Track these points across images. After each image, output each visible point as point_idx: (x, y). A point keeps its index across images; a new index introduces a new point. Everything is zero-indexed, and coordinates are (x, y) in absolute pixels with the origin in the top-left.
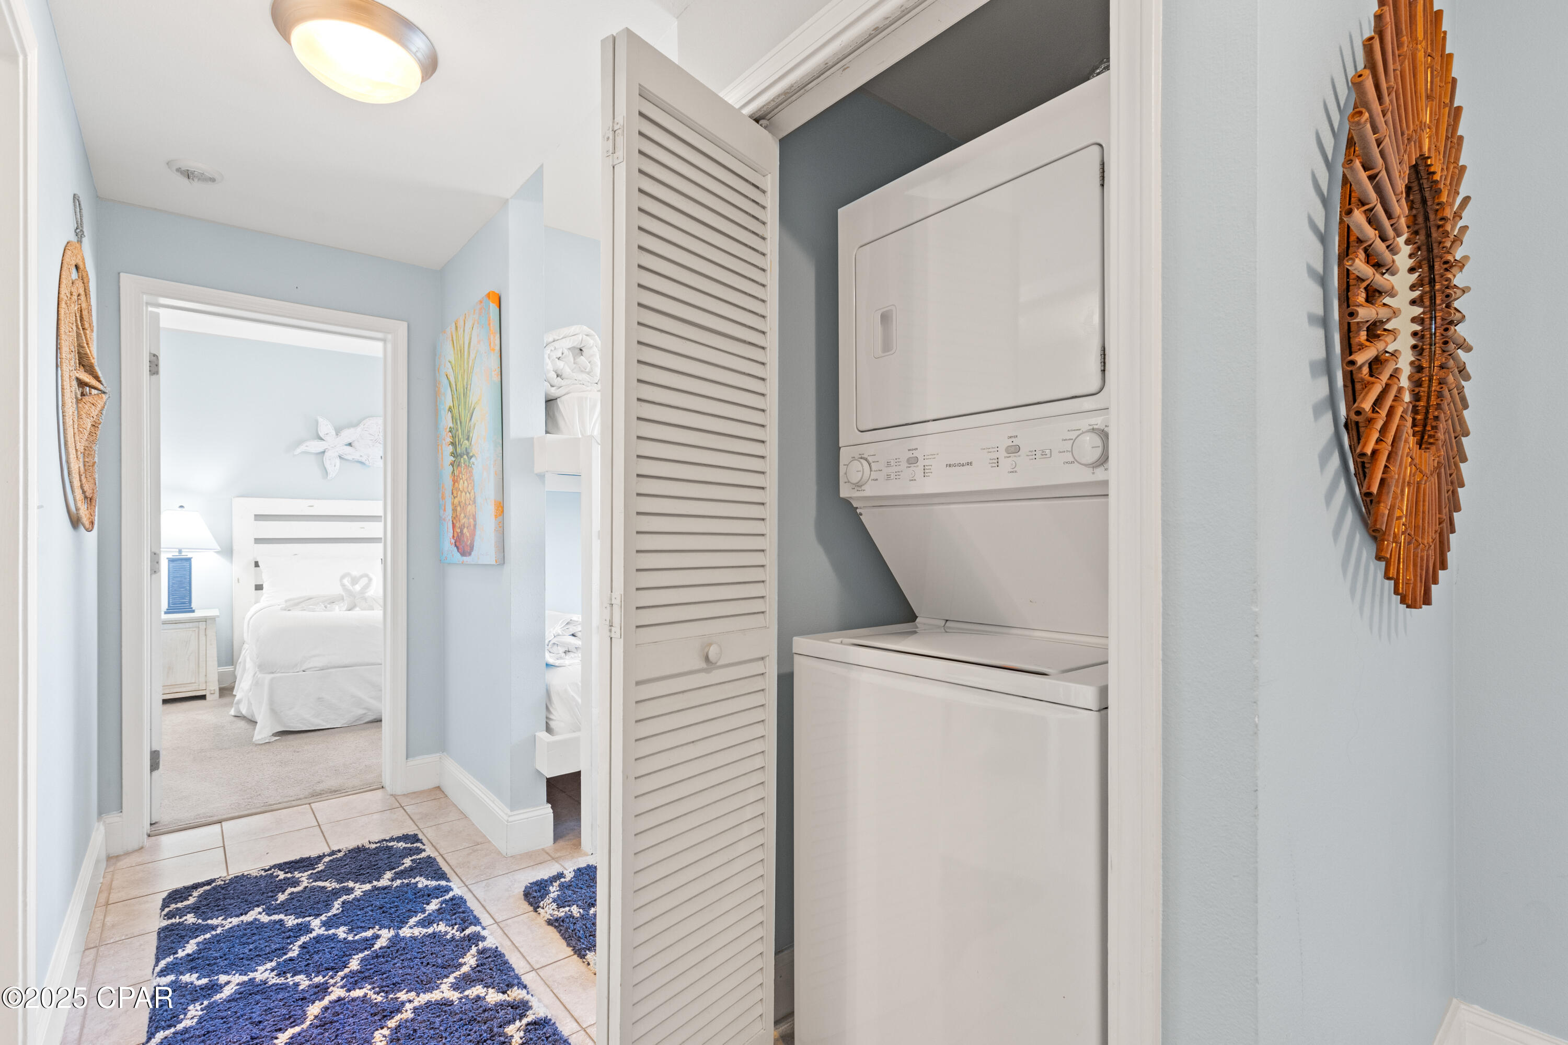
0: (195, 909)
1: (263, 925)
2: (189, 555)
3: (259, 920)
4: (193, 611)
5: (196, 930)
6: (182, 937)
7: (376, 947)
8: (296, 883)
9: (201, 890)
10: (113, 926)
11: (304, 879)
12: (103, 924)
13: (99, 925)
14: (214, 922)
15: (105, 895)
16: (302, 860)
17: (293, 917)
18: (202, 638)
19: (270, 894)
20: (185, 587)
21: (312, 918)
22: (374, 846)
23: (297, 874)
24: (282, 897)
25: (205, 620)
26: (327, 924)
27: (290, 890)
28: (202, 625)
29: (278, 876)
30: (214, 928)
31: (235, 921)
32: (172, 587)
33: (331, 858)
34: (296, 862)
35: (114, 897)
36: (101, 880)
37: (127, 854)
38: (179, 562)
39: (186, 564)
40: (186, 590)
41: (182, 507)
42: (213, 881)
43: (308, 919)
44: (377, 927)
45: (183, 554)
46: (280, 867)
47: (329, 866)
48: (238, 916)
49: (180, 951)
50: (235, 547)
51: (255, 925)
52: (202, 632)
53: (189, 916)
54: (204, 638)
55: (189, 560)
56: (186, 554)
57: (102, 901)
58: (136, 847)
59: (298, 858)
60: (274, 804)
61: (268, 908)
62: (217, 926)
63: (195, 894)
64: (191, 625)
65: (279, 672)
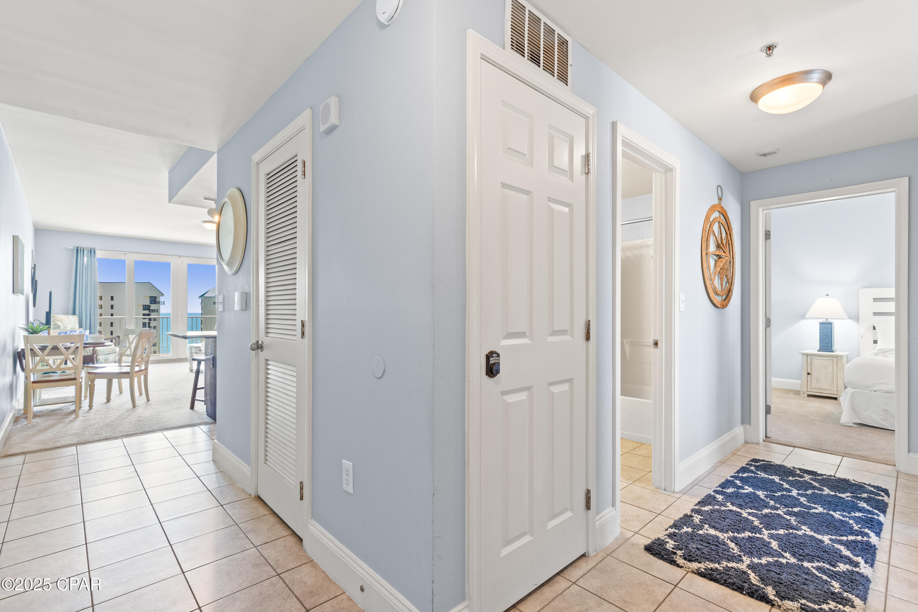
0: (756, 467)
1: (775, 482)
2: (832, 321)
3: (774, 480)
4: (833, 352)
5: (752, 472)
6: (745, 471)
7: (812, 511)
8: (802, 477)
9: (763, 462)
10: (731, 460)
11: (807, 478)
12: (729, 458)
13: (728, 458)
14: (759, 473)
15: (736, 451)
16: (813, 472)
17: (788, 486)
18: (835, 366)
19: (787, 475)
20: (829, 338)
21: (795, 489)
22: (854, 482)
23: (805, 475)
24: (791, 478)
25: (837, 356)
26: (799, 494)
27: (797, 478)
28: (835, 359)
29: (796, 472)
30: (757, 474)
31: (766, 476)
32: (822, 337)
33: (827, 477)
34: (810, 471)
35: (738, 453)
36: (738, 447)
37: (752, 443)
38: (826, 324)
39: (829, 326)
40: (829, 340)
41: (827, 295)
42: (771, 462)
43: (793, 489)
44: (820, 506)
45: (829, 320)
46: (800, 470)
47: (823, 480)
48: (768, 475)
49: (741, 474)
50: (860, 317)
51: (773, 481)
52: (835, 363)
53: (753, 467)
54: (836, 366)
55: (831, 324)
56: (830, 321)
57: (734, 453)
58: (756, 442)
59: (811, 470)
60: (825, 450)
61: (782, 479)
62: (759, 474)
63: (761, 463)
64: (829, 358)
65: (858, 389)
